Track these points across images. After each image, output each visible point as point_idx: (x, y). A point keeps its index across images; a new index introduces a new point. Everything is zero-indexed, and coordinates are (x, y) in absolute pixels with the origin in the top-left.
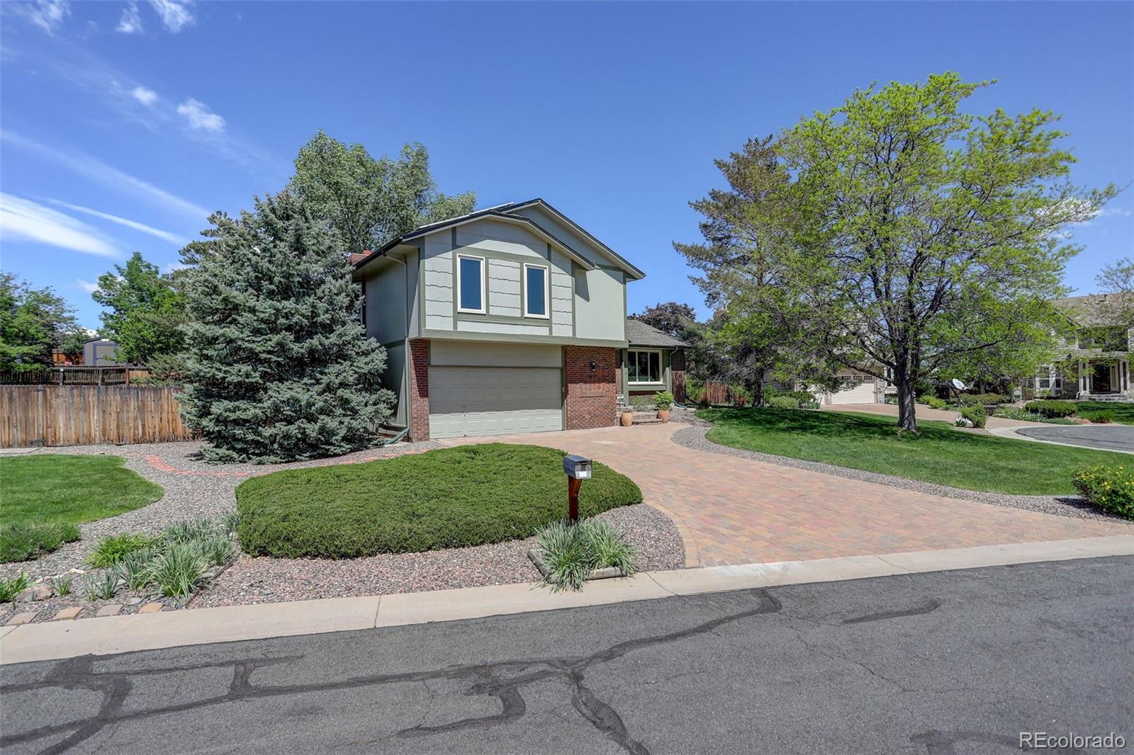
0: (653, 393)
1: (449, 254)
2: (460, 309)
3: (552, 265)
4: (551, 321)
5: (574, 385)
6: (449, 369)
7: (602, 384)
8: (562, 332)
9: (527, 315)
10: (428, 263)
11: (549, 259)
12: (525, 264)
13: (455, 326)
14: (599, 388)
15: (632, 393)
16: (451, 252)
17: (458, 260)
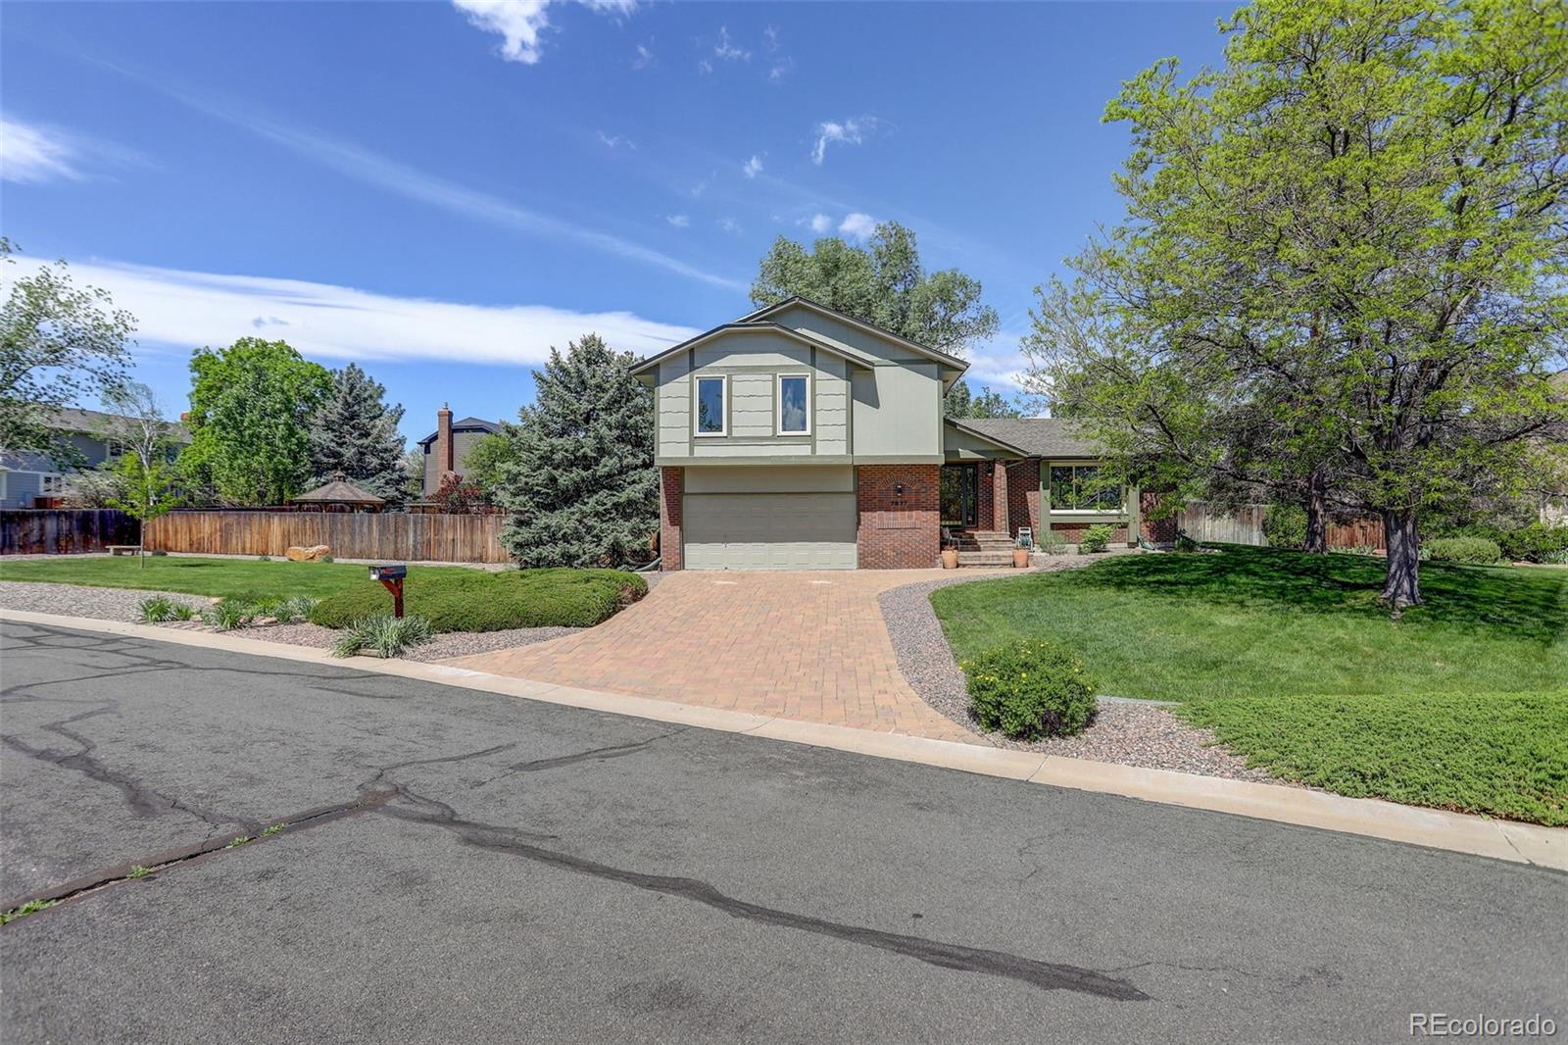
0: (1087, 526)
1: (686, 378)
2: (697, 434)
3: (817, 371)
4: (815, 437)
5: (870, 513)
6: (707, 496)
7: (914, 513)
8: (831, 447)
9: (781, 433)
10: (663, 390)
11: (813, 364)
12: (778, 374)
13: (691, 451)
14: (910, 517)
15: (1054, 526)
16: (688, 375)
17: (697, 383)
